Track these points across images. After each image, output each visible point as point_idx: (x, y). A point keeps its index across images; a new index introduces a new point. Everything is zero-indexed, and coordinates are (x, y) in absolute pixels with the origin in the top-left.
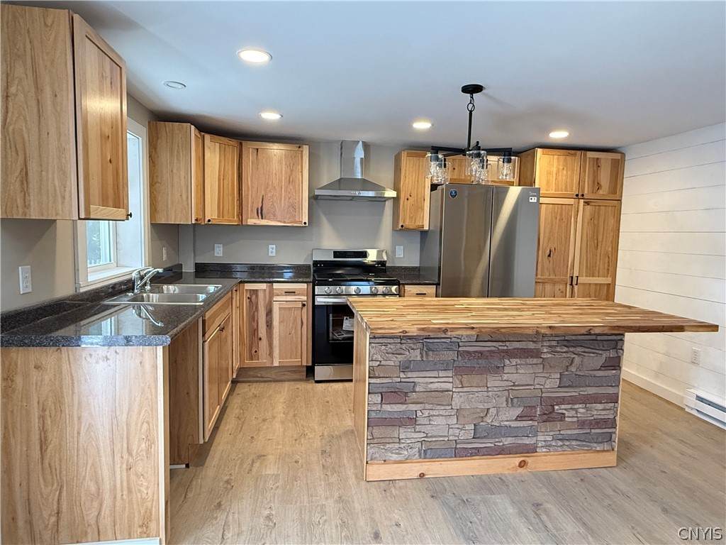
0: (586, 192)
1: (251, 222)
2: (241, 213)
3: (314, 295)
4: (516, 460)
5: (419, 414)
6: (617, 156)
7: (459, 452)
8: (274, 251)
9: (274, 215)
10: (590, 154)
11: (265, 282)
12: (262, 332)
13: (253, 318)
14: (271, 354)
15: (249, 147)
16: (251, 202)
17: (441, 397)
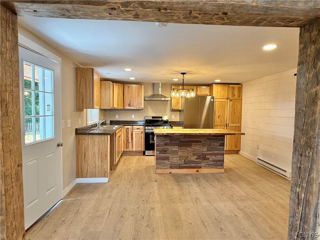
0: (230, 97)
1: (127, 108)
2: (124, 105)
3: (145, 129)
4: (195, 170)
5: (169, 157)
6: (240, 86)
7: (180, 167)
8: (134, 116)
9: (133, 106)
10: (231, 86)
11: (131, 126)
12: (130, 141)
13: (127, 136)
14: (132, 147)
15: (126, 86)
16: (127, 102)
17: (175, 152)
